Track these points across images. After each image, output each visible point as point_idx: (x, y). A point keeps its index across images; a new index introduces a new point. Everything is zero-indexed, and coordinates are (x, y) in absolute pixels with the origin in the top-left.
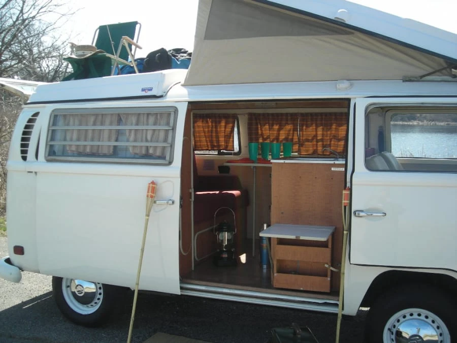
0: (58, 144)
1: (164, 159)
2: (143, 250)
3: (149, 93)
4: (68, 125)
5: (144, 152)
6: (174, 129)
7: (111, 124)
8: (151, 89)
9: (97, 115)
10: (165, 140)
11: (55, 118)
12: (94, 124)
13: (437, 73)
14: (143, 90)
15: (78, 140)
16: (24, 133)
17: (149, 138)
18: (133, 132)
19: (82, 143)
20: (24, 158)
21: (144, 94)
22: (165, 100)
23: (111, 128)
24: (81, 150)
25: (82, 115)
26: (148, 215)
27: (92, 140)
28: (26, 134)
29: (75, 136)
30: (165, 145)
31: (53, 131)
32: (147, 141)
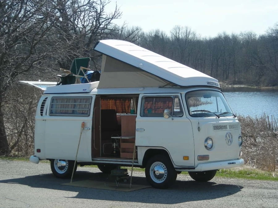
0: (54, 109)
1: (87, 114)
2: (79, 145)
3: (85, 91)
4: (57, 102)
5: (82, 112)
6: (91, 104)
7: (72, 102)
8: (86, 90)
9: (67, 99)
10: (88, 108)
11: (53, 100)
12: (66, 102)
13: (168, 85)
14: (83, 90)
15: (61, 108)
16: (42, 105)
17: (83, 107)
18: (79, 105)
19: (62, 109)
20: (42, 115)
21: (83, 91)
22: (89, 94)
23: (72, 103)
24: (62, 111)
25: (62, 99)
26: (81, 133)
27: (66, 108)
28: (43, 106)
29: (60, 106)
30: (88, 110)
31: (52, 105)
32: (83, 108)
